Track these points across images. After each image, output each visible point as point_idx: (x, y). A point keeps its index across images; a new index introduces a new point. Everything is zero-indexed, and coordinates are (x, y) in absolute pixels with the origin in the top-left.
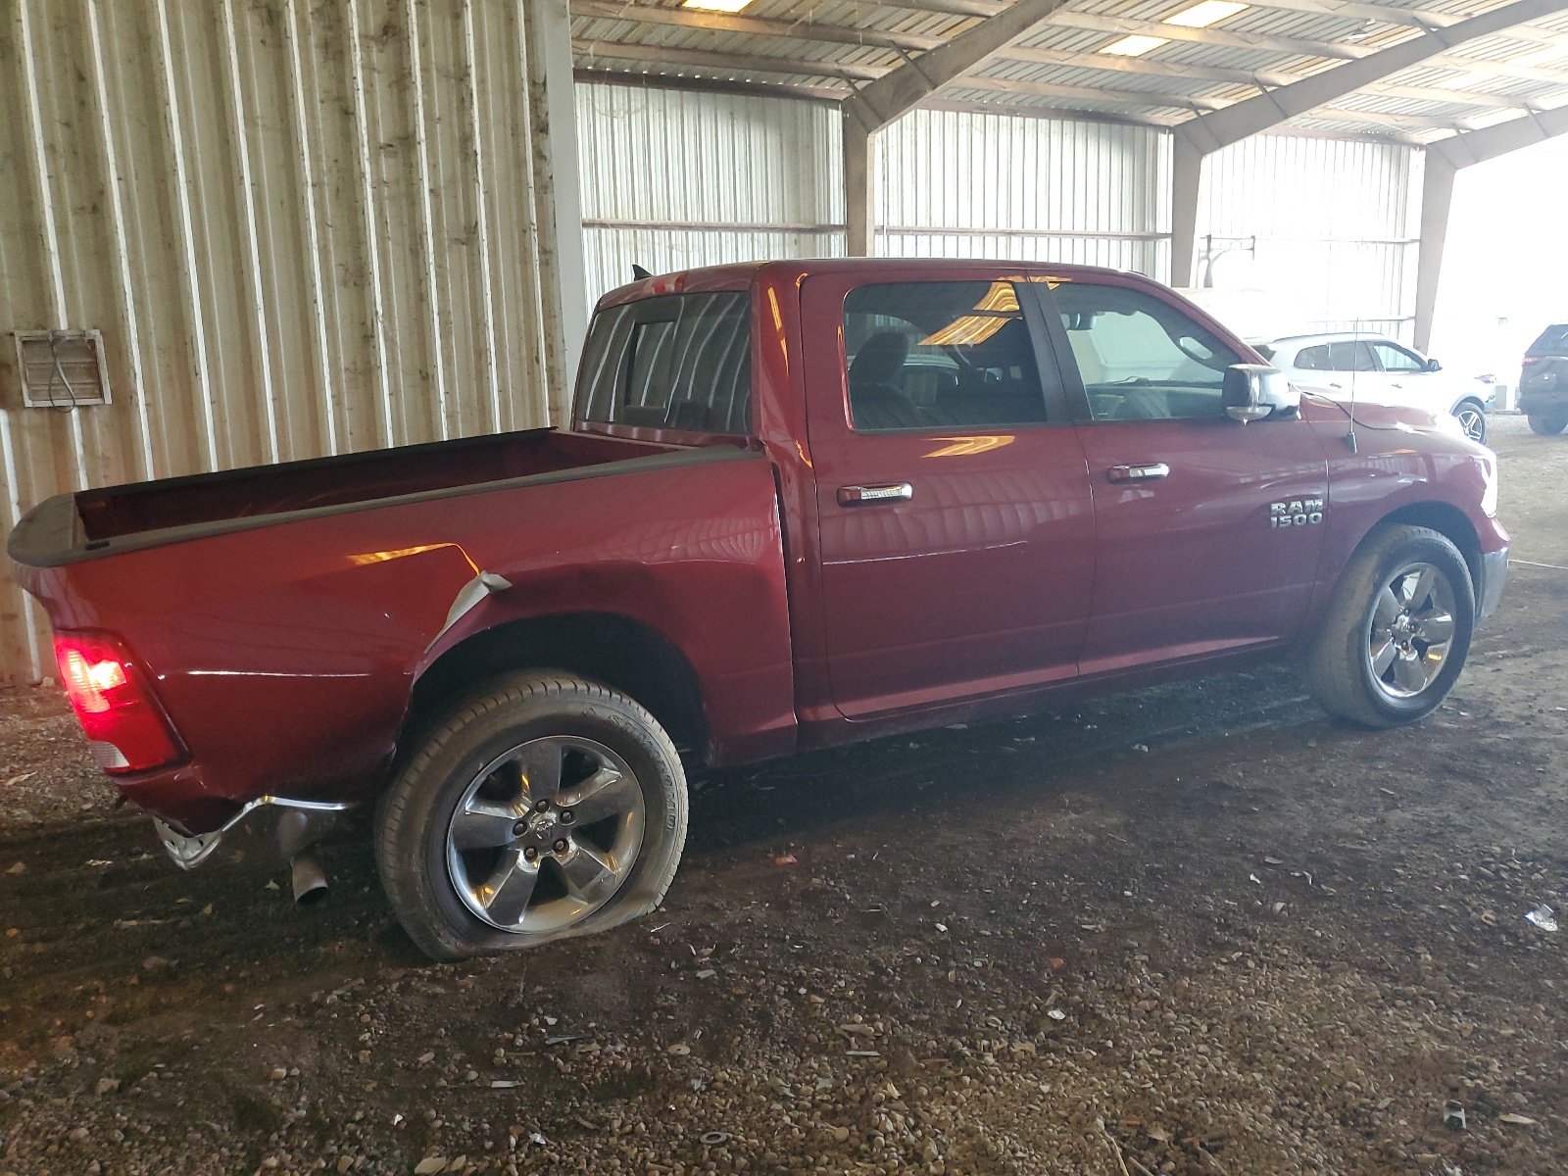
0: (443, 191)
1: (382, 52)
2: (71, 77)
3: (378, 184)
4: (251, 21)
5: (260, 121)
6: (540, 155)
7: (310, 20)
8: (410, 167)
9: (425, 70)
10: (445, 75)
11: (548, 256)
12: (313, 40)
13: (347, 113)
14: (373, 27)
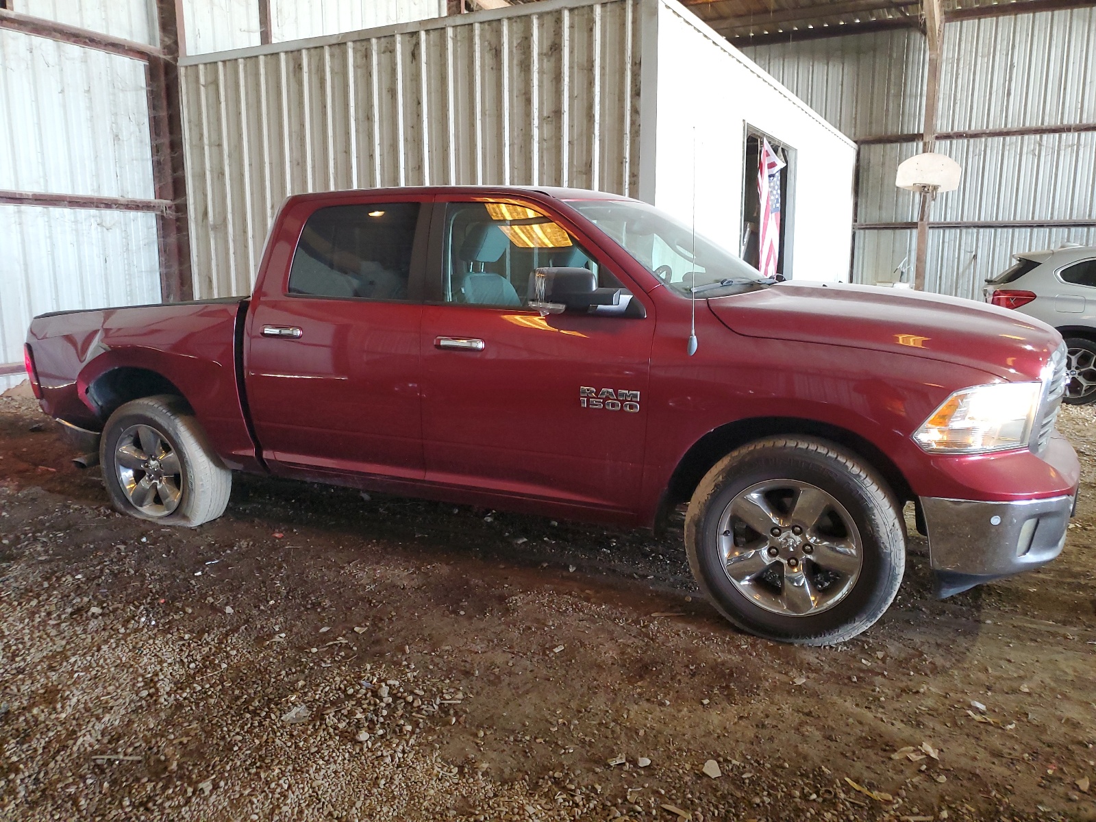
0: (575, 142)
1: (549, 61)
2: (415, 103)
3: (541, 140)
4: (488, 57)
5: (487, 113)
6: (635, 111)
7: (514, 50)
8: (559, 128)
9: (571, 68)
10: (581, 68)
11: (635, 178)
12: (515, 62)
13: (528, 101)
14: (545, 49)
